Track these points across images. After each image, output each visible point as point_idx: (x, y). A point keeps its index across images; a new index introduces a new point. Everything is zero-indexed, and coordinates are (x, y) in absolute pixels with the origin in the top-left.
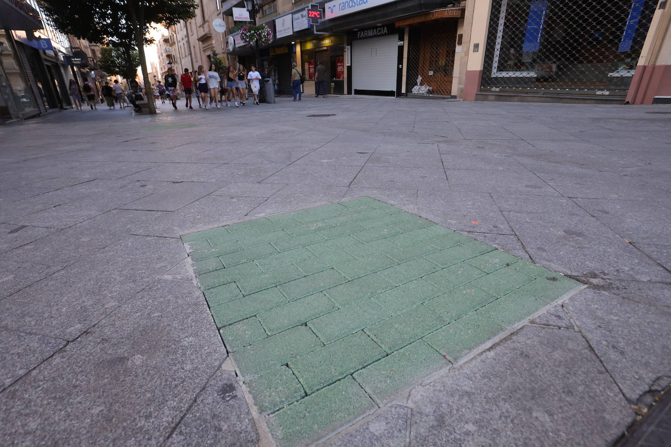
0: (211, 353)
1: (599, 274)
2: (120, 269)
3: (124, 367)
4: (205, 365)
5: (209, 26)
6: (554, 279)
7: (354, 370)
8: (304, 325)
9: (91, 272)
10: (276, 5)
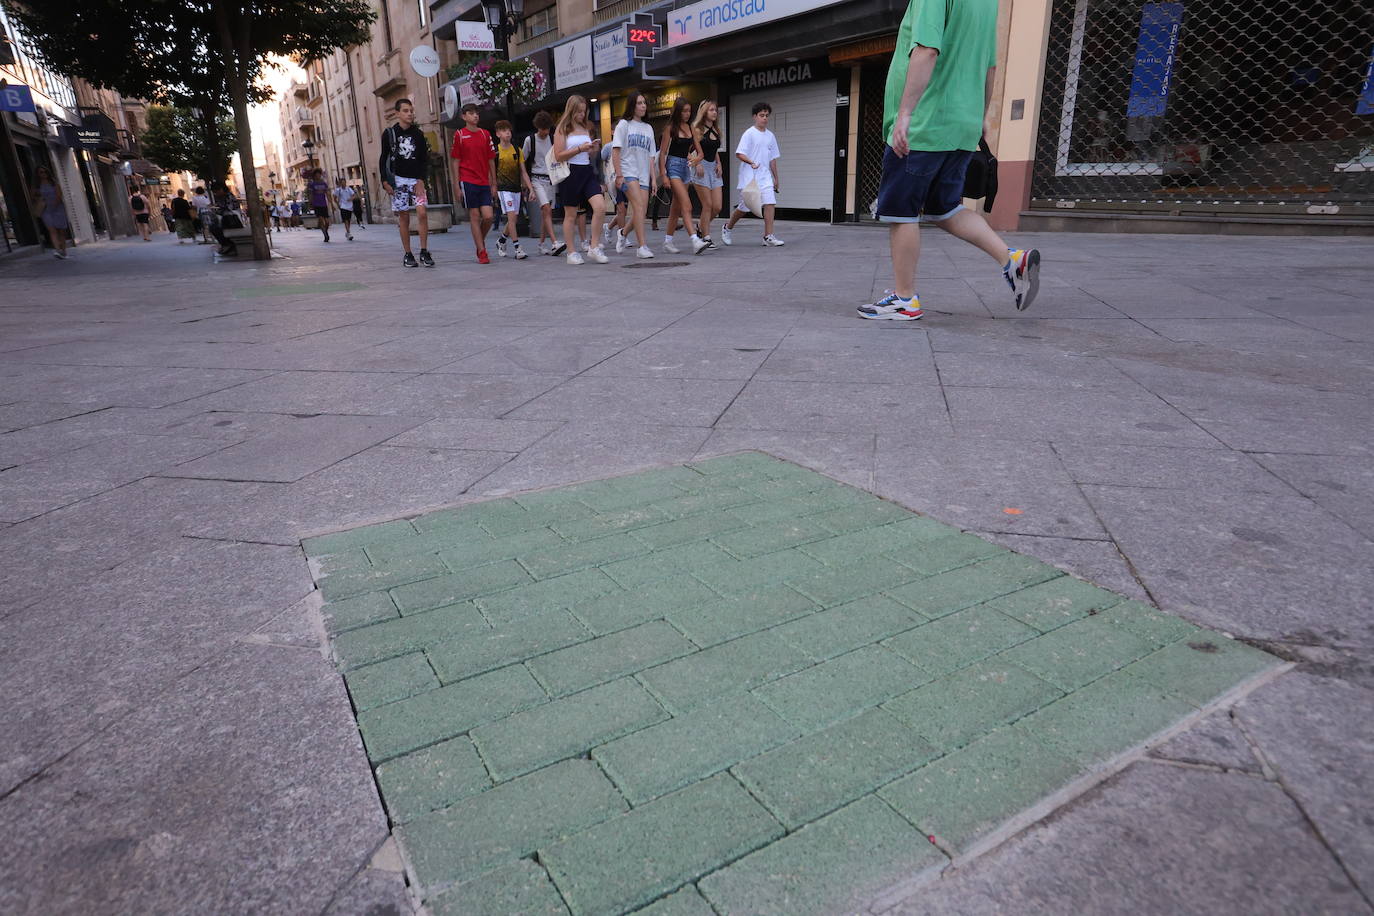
0: (348, 825)
1: (1323, 637)
2: (145, 619)
3: (122, 865)
4: (329, 858)
5: (401, 62)
6: (1208, 647)
7: (703, 871)
8: (585, 756)
9: (73, 626)
10: (556, 17)
